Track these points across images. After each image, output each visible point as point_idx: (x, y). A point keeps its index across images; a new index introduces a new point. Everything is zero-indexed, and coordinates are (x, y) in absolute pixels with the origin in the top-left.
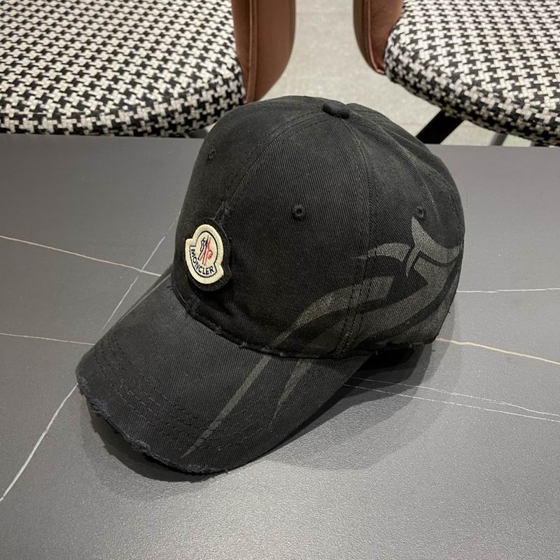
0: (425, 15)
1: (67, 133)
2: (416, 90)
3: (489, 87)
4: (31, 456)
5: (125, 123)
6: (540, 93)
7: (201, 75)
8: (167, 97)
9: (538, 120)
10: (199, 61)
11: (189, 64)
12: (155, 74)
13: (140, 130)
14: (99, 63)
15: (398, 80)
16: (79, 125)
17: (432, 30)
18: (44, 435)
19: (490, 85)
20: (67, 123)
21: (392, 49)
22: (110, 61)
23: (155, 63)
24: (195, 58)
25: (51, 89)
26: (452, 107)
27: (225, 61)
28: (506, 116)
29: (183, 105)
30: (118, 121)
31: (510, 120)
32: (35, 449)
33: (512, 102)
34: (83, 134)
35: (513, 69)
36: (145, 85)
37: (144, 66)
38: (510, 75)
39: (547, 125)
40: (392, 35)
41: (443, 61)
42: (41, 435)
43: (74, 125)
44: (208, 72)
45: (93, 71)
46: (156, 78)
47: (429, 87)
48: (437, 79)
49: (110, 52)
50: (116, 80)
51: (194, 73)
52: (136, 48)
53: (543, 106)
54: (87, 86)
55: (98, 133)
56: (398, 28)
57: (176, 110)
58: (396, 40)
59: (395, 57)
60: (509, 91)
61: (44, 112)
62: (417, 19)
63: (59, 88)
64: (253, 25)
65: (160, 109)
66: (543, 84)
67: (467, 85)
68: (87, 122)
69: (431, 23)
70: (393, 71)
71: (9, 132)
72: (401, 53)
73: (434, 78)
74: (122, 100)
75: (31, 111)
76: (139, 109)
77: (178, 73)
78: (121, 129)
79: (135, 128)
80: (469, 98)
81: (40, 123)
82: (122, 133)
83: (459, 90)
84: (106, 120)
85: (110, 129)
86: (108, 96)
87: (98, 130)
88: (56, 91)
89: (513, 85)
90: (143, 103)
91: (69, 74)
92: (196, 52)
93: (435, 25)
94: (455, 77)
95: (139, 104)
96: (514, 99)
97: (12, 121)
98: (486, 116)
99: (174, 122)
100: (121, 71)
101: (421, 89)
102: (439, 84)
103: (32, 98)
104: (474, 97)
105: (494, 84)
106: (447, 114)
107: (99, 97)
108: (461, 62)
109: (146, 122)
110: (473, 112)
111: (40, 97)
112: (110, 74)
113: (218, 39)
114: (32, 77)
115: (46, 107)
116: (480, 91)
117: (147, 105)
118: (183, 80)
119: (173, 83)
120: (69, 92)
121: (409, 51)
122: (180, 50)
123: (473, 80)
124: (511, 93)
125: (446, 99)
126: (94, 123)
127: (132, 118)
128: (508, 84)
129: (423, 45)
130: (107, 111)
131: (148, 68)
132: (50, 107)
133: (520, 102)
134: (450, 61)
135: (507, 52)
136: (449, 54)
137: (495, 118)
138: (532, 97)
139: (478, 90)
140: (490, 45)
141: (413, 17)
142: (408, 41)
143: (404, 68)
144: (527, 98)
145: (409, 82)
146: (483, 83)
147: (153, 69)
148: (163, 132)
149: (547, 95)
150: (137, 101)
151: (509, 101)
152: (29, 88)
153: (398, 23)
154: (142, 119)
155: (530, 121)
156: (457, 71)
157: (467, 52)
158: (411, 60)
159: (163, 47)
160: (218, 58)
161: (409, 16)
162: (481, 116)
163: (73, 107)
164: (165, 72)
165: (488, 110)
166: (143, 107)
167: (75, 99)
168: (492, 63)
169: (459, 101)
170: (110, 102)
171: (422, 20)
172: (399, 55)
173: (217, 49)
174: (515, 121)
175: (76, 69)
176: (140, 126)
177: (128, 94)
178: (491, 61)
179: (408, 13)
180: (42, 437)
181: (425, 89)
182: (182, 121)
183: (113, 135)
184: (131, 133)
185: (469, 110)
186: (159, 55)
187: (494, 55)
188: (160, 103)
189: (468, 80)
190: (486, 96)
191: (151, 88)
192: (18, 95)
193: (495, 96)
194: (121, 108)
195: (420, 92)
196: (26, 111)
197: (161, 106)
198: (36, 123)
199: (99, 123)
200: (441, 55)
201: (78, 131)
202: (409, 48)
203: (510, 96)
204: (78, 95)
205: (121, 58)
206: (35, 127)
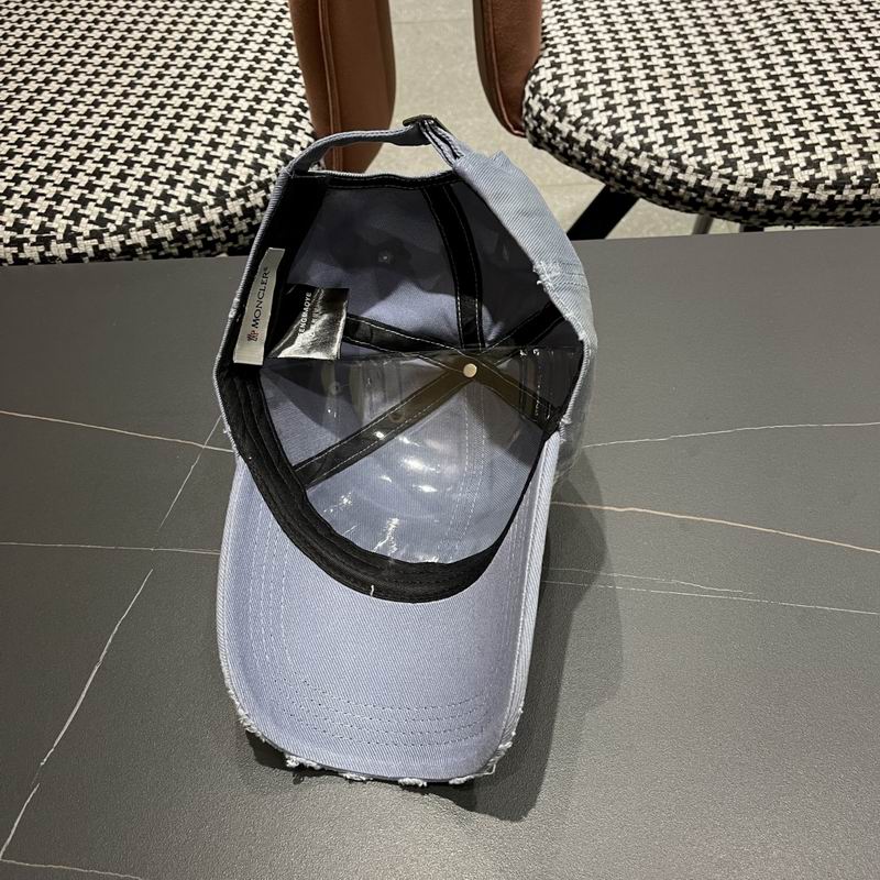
0: (573, 51)
1: (86, 259)
2: (567, 158)
3: (662, 152)
4: (83, 696)
5: (165, 239)
6: (731, 156)
7: (265, 163)
8: (221, 197)
9: (731, 193)
10: (262, 142)
11: (248, 147)
12: (202, 166)
13: (186, 246)
14: (121, 156)
15: (542, 145)
16: (102, 247)
17: (583, 74)
18: (97, 668)
19: (663, 149)
20: (84, 246)
21: (531, 102)
22: (136, 151)
23: (200, 150)
24: (255, 138)
25: (58, 198)
26: (616, 180)
27: (298, 139)
28: (689, 189)
29: (243, 206)
30: (155, 236)
31: (694, 195)
32: (87, 686)
33: (695, 171)
34: (110, 260)
35: (694, 123)
36: (188, 183)
37: (184, 155)
38: (690, 132)
39: (743, 200)
40: (529, 82)
41: (601, 118)
42: (93, 669)
43: (95, 247)
44: (275, 157)
45: (114, 169)
46: (203, 172)
47: (584, 154)
48: (593, 144)
49: (135, 137)
50: (147, 179)
51: (256, 159)
52: (172, 129)
53: (736, 174)
54: (108, 191)
55: (128, 257)
56: (536, 72)
57: (235, 215)
58: (535, 90)
59: (535, 113)
60: (690, 156)
61: (52, 233)
62: (562, 58)
63: (69, 197)
64: (332, 89)
65: (212, 215)
66: (735, 143)
67: (633, 150)
68: (112, 242)
69: (581, 63)
70: (534, 133)
71: (5, 264)
72: (542, 108)
73: (589, 141)
74: (159, 206)
75: (33, 232)
76: (183, 218)
77: (233, 162)
78: (161, 248)
79: (180, 244)
80: (639, 168)
81: (48, 249)
82: (162, 253)
83: (623, 158)
84: (139, 237)
85: (145, 249)
86: (139, 203)
87: (129, 252)
88: (66, 201)
89: (695, 146)
90: (188, 210)
91: (81, 174)
92: (256, 129)
93: (587, 66)
94: (617, 140)
95: (183, 211)
96: (697, 167)
97: (8, 249)
98: (663, 190)
99: (233, 231)
100: (154, 166)
101: (574, 157)
102: (597, 151)
103: (33, 213)
104: (645, 166)
105: (670, 147)
106: (612, 190)
107: (126, 206)
108: (623, 118)
109: (195, 235)
110: (645, 185)
111: (44, 211)
112: (138, 171)
113: (287, 107)
114: (30, 183)
115: (54, 225)
116: (652, 158)
117: (194, 212)
118: (242, 172)
119: (227, 177)
120: (83, 201)
121: (554, 106)
122: (233, 127)
123: (641, 143)
124: (692, 159)
125: (608, 170)
126: (122, 243)
127: (174, 230)
128: (688, 147)
129: (571, 95)
130: (139, 224)
131: (192, 158)
132: (59, 224)
133: (705, 170)
134: (610, 118)
135: (686, 99)
136: (608, 107)
137: (674, 194)
138: (721, 162)
139: (648, 156)
140: (663, 90)
141: (557, 55)
142: (551, 92)
143: (547, 129)
144: (714, 164)
145: (557, 148)
146: (655, 147)
147: (198, 158)
148: (219, 247)
149: (741, 158)
150: (180, 208)
151: (690, 170)
152: (28, 200)
153: (537, 66)
154: (188, 232)
155: (720, 195)
156: (619, 131)
157: (631, 103)
158: (557, 119)
159: (210, 125)
160: (287, 136)
161: (551, 54)
162: (657, 192)
163: (90, 222)
164: (216, 161)
165: (665, 183)
166: (188, 215)
167: (92, 211)
168: (666, 117)
169: (625, 172)
170: (142, 212)
171: (569, 59)
172: (540, 111)
173: (285, 121)
174: (701, 196)
175: (90, 166)
176: (187, 241)
177: (166, 197)
178: (665, 114)
179: (550, 49)
180: (95, 672)
181: (579, 157)
182: (245, 228)
183: (150, 257)
184: (175, 251)
185: (640, 184)
186: (205, 137)
187: (668, 105)
188: (211, 207)
189: (634, 142)
190: (660, 164)
191: (197, 187)
192: (13, 212)
193: (671, 164)
194: (158, 219)
195: (574, 161)
196: (26, 233)
197: (213, 210)
198: (41, 248)
199: (129, 242)
200: (596, 109)
201: (101, 255)
202: (553, 100)
203: (691, 162)
204: (97, 205)
205: (151, 146)
206: (41, 254)
